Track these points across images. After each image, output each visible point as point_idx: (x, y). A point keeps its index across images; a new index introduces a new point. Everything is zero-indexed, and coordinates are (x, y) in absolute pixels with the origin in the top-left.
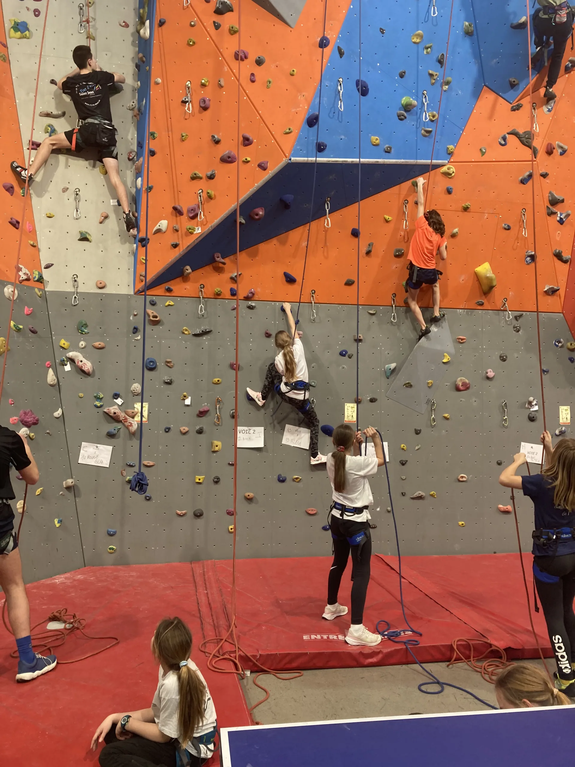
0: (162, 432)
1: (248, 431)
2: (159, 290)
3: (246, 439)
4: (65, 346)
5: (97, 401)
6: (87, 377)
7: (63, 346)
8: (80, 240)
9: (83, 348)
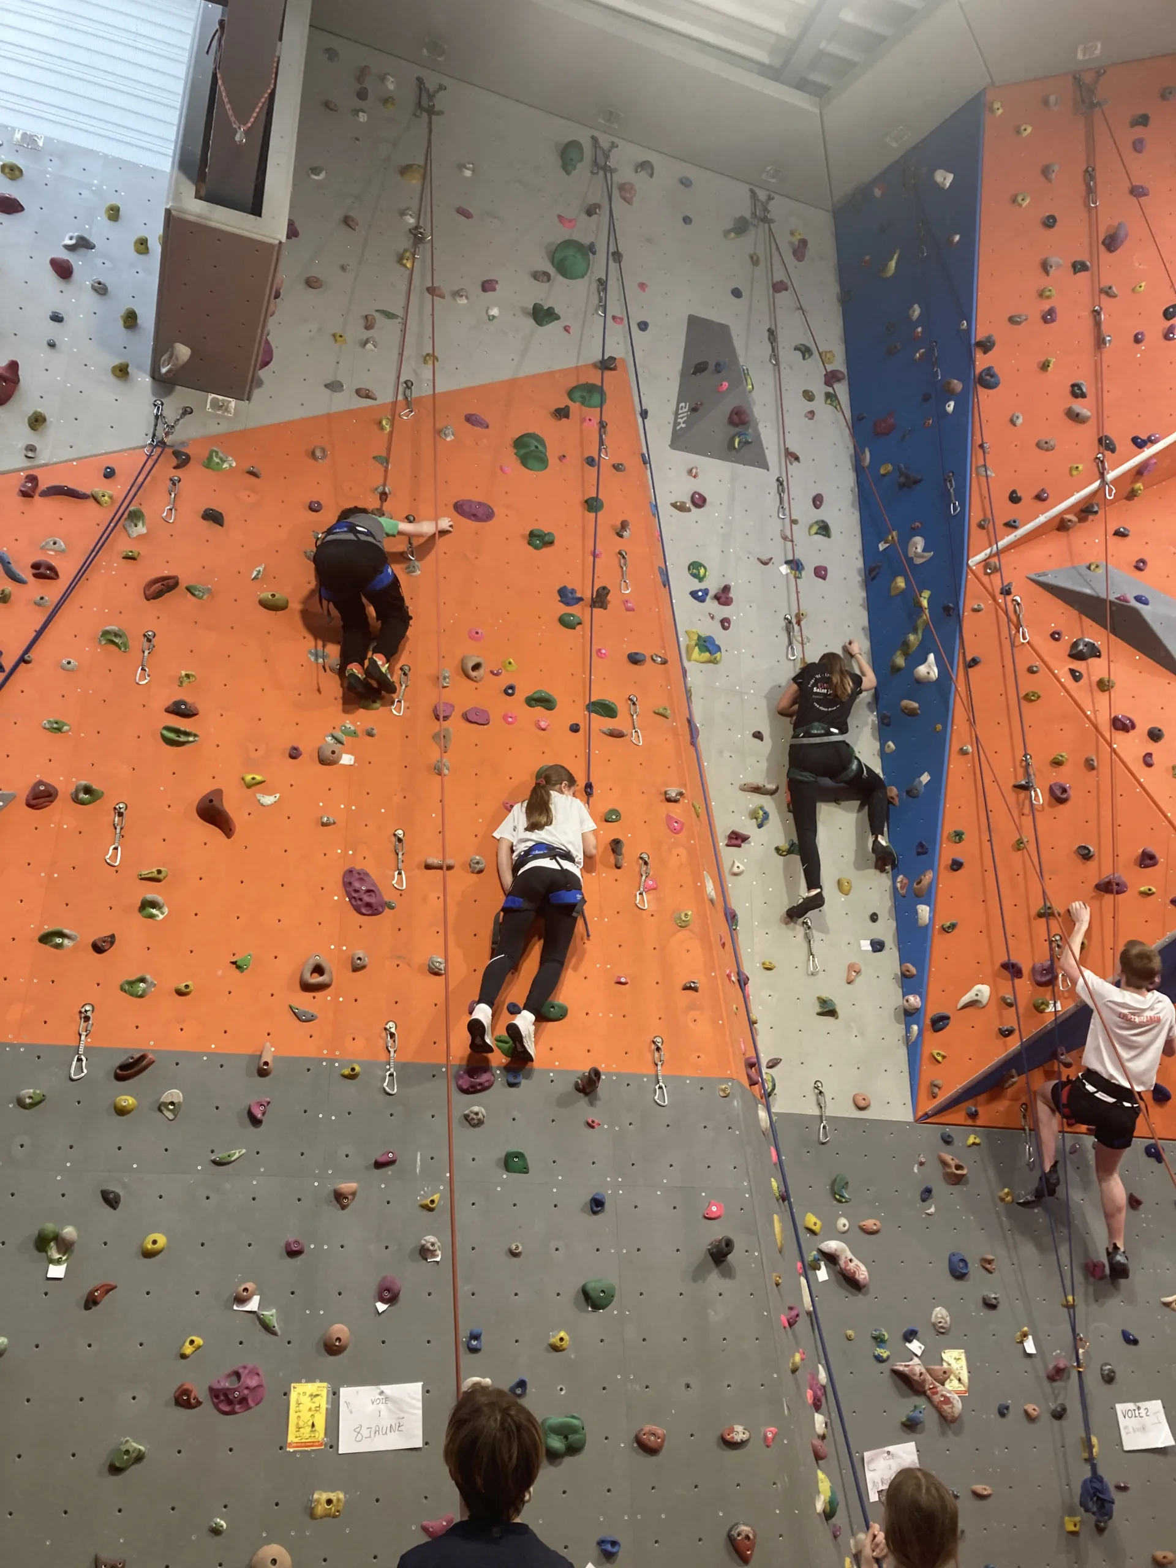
0: (994, 1415)
1: (1137, 1412)
2: (958, 1116)
3: (1138, 1430)
4: (816, 1228)
5: (880, 1347)
6: (857, 1295)
7: (814, 1228)
8: (819, 1014)
9: (844, 1232)
